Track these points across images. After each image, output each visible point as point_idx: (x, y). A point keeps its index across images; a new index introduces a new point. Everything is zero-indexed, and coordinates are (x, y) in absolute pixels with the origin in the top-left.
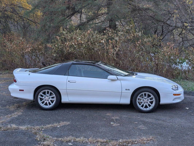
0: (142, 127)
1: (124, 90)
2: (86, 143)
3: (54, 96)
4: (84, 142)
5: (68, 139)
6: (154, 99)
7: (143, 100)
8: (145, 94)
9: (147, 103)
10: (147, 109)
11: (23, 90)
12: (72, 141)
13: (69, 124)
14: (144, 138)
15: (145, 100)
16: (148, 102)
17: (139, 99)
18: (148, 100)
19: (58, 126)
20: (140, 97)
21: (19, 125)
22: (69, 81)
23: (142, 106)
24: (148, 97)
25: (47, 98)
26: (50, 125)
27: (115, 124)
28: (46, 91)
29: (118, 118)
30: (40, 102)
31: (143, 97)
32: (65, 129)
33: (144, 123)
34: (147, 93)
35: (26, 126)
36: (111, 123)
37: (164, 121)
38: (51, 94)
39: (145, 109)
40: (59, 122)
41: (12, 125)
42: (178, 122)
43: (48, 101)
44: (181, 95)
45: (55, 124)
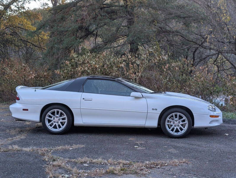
0: (173, 151)
1: (150, 111)
2: (105, 164)
3: (65, 116)
4: (102, 163)
5: (83, 160)
6: (186, 122)
7: (174, 123)
8: (176, 116)
9: (178, 126)
10: (178, 133)
11: (27, 110)
12: (88, 162)
13: (83, 147)
14: (176, 161)
15: (176, 123)
16: (180, 125)
17: (168, 121)
18: (179, 122)
19: (70, 149)
20: (169, 118)
21: (23, 147)
22: (83, 99)
23: (172, 130)
24: (179, 119)
25: (56, 119)
26: (60, 147)
27: (140, 147)
28: (56, 110)
29: (143, 142)
30: (48, 124)
31: (173, 119)
32: (78, 152)
33: (175, 147)
34: (178, 114)
35: (31, 147)
36: (135, 147)
37: (199, 145)
38: (61, 114)
39: (176, 134)
40: (71, 145)
41: (14, 146)
42: (216, 147)
43: (58, 122)
44: (219, 118)
45: (67, 147)
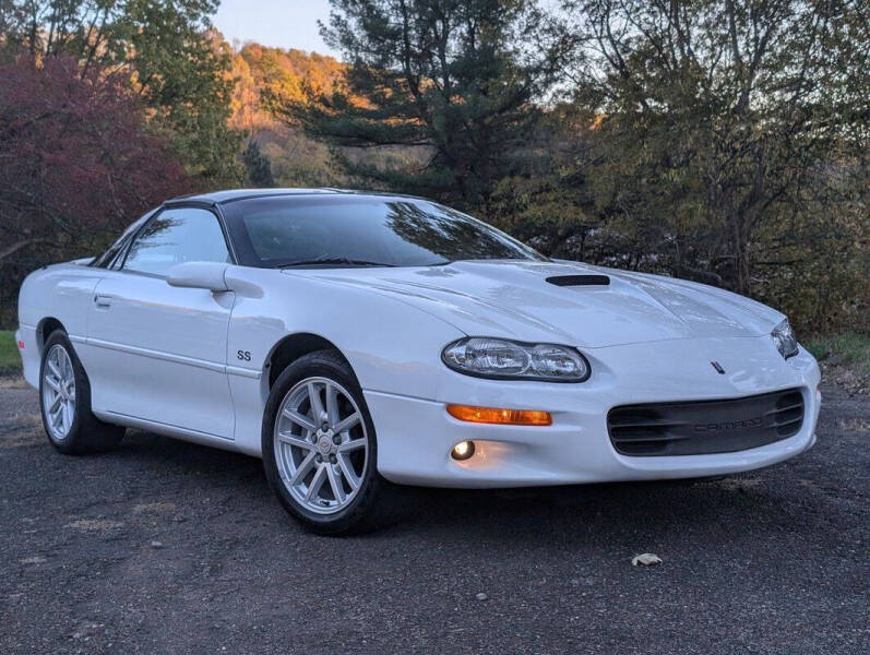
6: (365, 437)
7: (314, 437)
9: (332, 458)
11: (23, 346)
16: (339, 456)
18: (337, 438)
22: (96, 299)
25: (64, 388)
28: (58, 348)
34: (330, 383)
43: (66, 402)
